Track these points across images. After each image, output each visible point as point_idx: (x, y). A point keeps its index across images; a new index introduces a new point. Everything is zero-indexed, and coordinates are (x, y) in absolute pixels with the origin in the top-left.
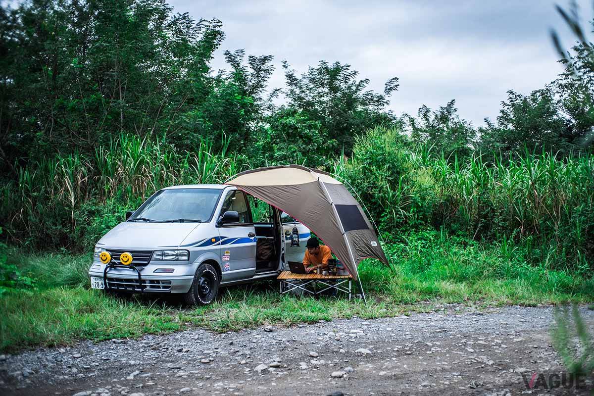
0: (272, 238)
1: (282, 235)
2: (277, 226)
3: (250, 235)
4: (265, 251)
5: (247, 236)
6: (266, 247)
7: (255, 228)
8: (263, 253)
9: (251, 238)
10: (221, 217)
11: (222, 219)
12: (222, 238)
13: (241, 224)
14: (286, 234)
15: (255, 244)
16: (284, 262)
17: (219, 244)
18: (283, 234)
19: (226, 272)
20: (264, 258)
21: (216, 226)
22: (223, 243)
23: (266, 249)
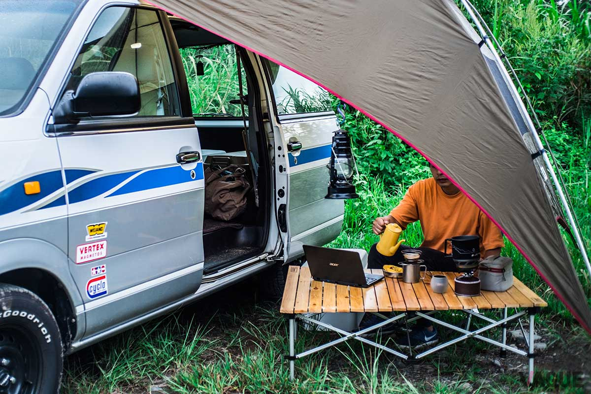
0: (244, 154)
1: (277, 152)
2: (262, 126)
3: (184, 157)
4: (228, 196)
5: (172, 161)
6: (231, 184)
7: (201, 130)
8: (222, 201)
9: (186, 167)
10: (69, 96)
11: (73, 102)
12: (73, 174)
13: (149, 120)
14: (290, 148)
15: (200, 184)
16: (285, 231)
17: (60, 202)
18: (280, 148)
19: (91, 306)
20: (226, 216)
21: (50, 130)
22: (77, 196)
23: (232, 190)
